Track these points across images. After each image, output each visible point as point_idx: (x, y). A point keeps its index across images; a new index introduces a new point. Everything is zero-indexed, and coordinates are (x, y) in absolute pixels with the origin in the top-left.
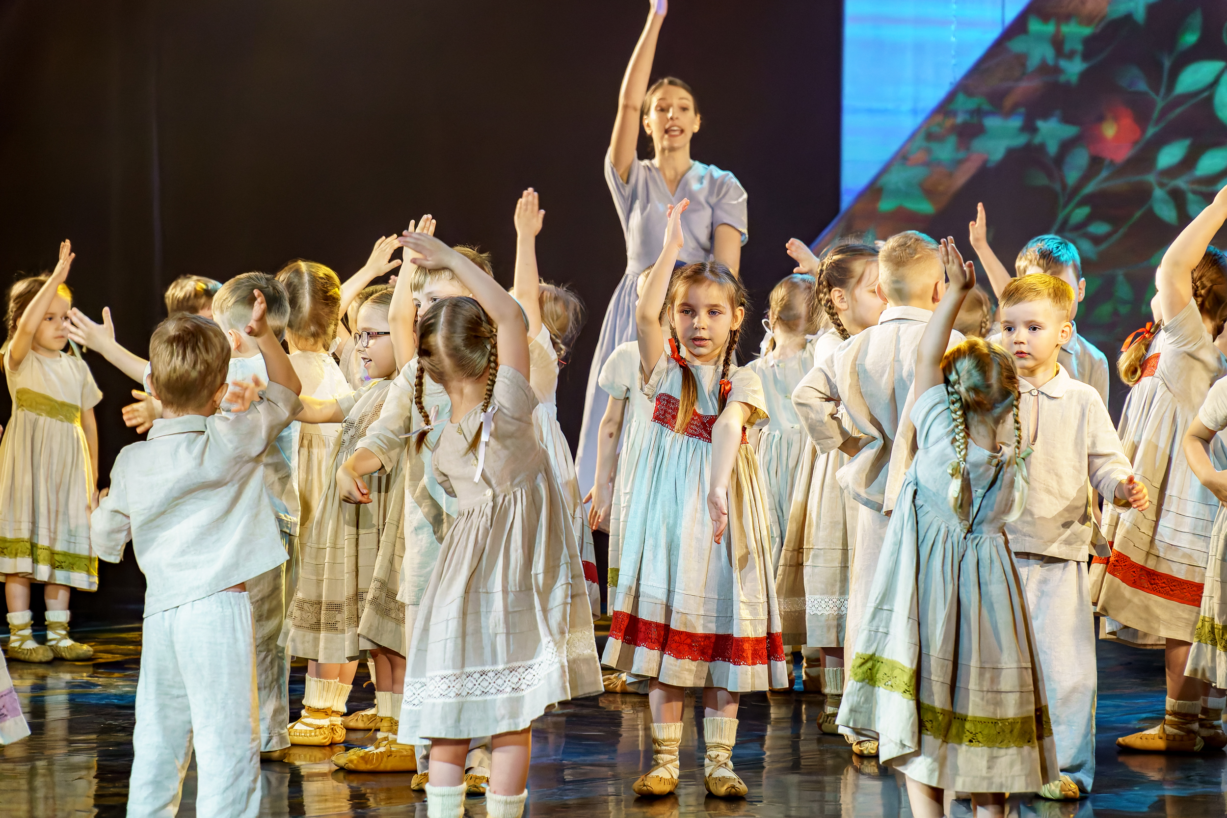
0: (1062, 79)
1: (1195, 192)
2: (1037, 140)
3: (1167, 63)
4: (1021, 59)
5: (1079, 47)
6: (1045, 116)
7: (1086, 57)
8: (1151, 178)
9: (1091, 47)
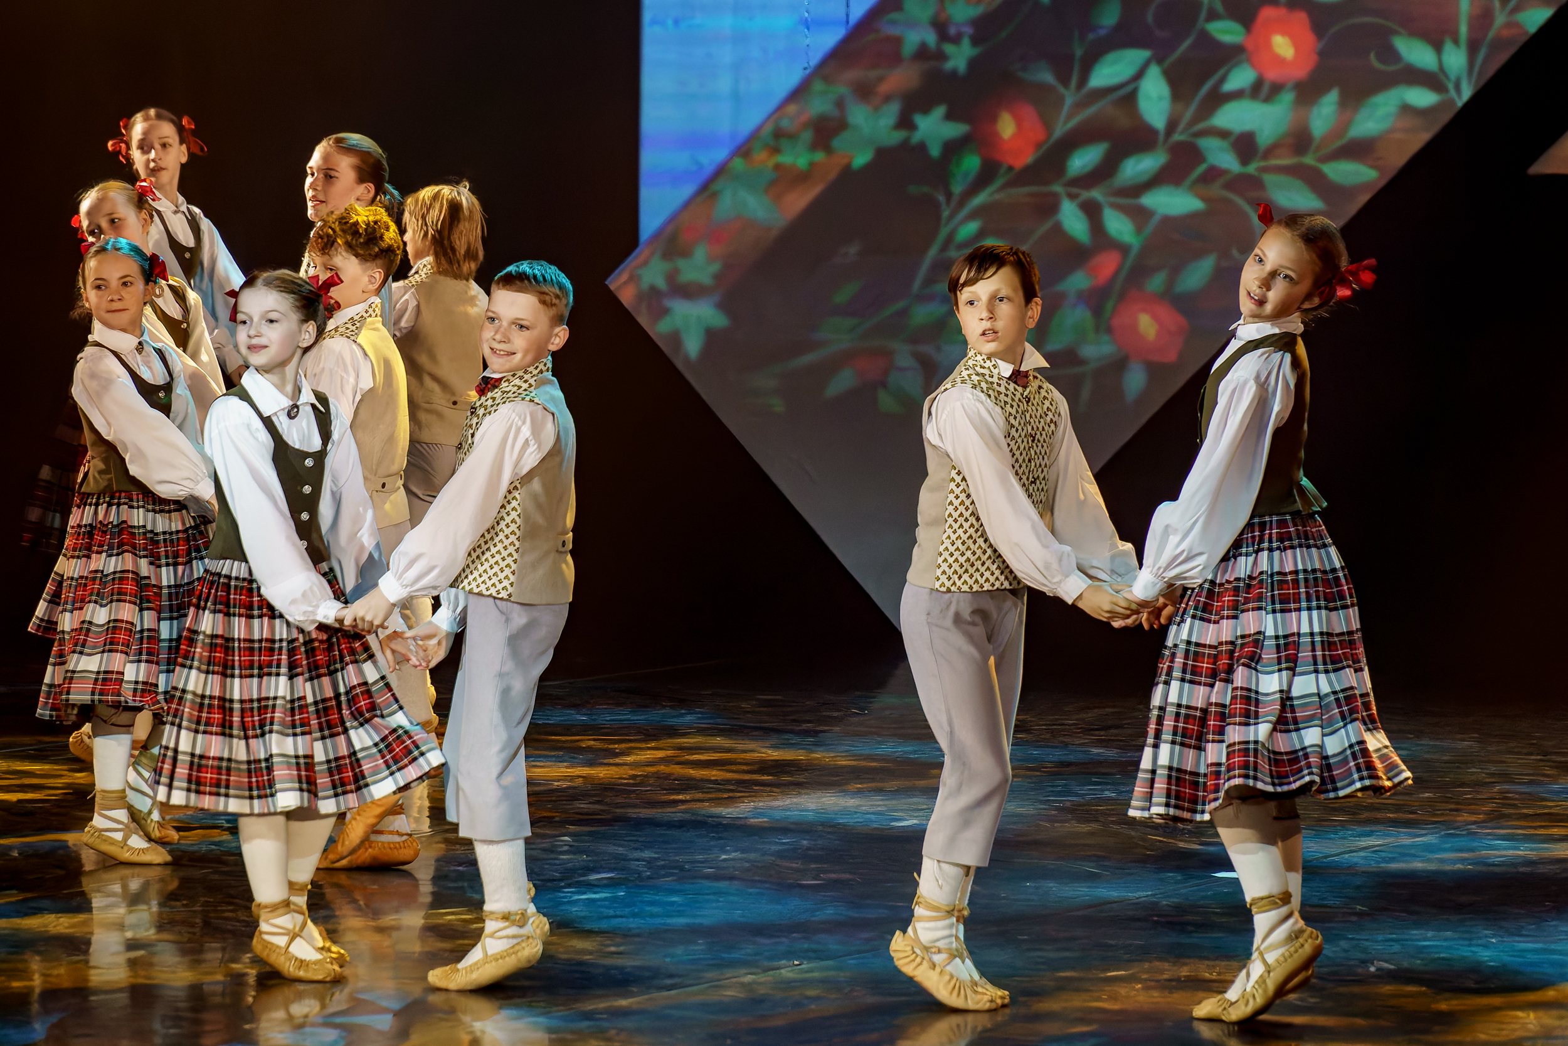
0: (949, 65)
1: (1115, 206)
2: (917, 137)
3: (1079, 52)
4: (894, 43)
5: (968, 30)
6: (926, 110)
7: (975, 41)
8: (1058, 188)
9: (982, 29)
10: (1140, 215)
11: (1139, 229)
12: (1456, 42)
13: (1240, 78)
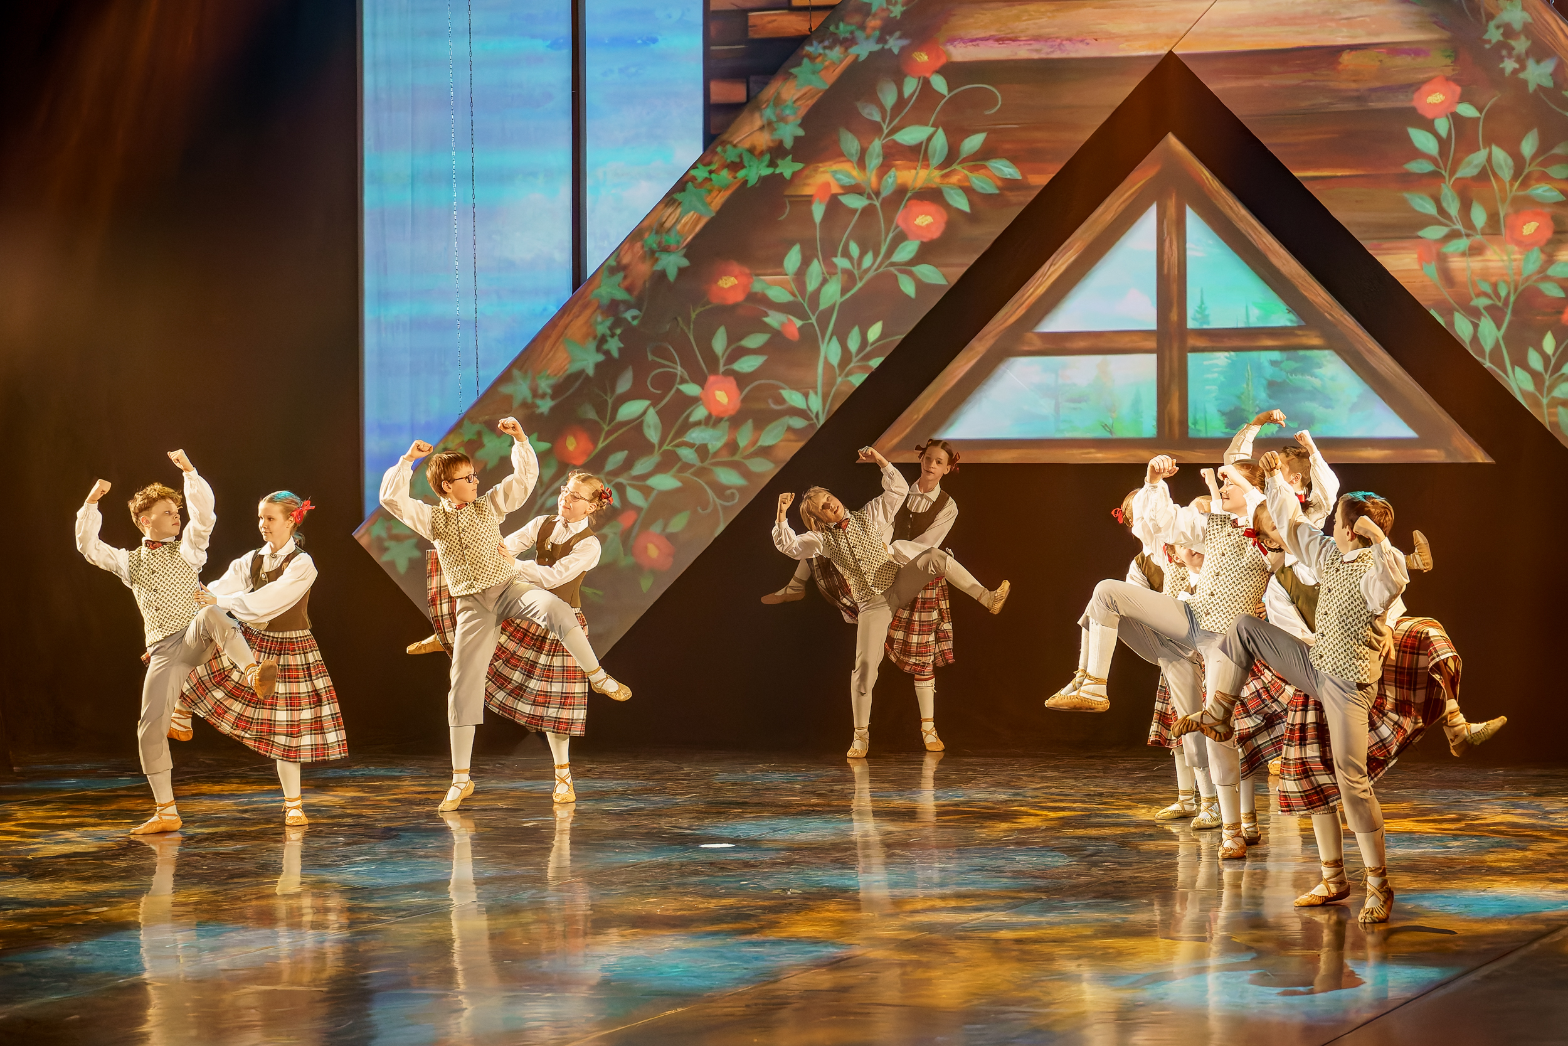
0: (540, 411)
1: (633, 486)
3: (610, 401)
4: (509, 398)
5: (549, 391)
7: (553, 397)
9: (558, 390)
10: (646, 491)
11: (646, 499)
12: (816, 393)
13: (700, 413)
